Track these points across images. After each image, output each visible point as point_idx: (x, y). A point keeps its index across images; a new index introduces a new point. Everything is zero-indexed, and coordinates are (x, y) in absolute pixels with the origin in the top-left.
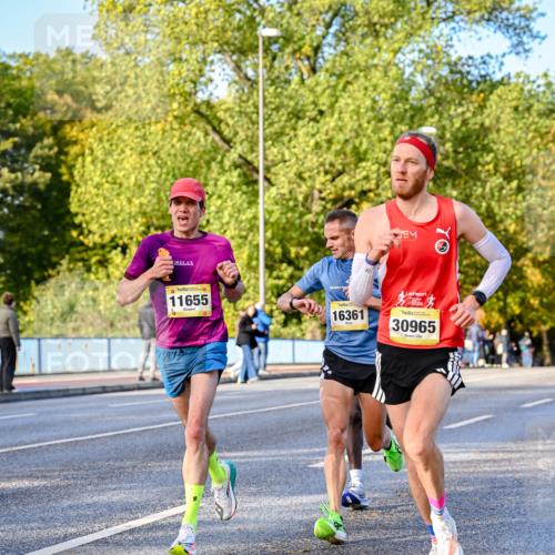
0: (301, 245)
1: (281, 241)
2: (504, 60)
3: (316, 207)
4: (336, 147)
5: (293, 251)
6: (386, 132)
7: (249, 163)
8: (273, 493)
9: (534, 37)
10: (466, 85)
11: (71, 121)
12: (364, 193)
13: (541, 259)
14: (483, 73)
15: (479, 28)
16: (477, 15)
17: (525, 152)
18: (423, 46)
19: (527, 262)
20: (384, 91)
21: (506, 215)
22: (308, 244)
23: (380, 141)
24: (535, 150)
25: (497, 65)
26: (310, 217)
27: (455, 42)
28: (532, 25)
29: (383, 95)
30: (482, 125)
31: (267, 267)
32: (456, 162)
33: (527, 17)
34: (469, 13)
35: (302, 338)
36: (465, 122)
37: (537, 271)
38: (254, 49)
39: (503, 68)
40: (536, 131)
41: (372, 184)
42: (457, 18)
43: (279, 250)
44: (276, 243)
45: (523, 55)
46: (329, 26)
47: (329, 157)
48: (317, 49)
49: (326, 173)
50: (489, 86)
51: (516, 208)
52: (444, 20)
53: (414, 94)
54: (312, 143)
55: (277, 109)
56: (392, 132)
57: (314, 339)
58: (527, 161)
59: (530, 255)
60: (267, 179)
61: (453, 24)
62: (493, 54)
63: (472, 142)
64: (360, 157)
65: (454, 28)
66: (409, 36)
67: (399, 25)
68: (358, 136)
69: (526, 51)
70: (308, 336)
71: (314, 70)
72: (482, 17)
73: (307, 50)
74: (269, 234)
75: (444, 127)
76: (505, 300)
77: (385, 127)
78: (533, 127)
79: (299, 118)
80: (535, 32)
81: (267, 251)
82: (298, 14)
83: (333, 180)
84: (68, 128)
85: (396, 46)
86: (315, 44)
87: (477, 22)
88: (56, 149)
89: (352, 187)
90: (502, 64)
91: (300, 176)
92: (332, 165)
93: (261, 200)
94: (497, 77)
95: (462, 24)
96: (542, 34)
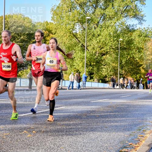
0: (94, 62)
1: (89, 62)
2: (137, 25)
3: (97, 55)
4: (101, 42)
5: (92, 64)
6: (112, 40)
7: (83, 45)
8: (81, 106)
9: (144, 21)
10: (129, 30)
11: (48, 36)
12: (107, 52)
13: (144, 67)
14: (132, 28)
15: (132, 19)
16: (132, 16)
17: (141, 44)
18: (120, 22)
19: (141, 68)
20: (111, 31)
21: (137, 57)
22: (95, 62)
23: (111, 41)
24: (143, 44)
25: (135, 27)
26: (96, 57)
27: (127, 21)
28: (143, 18)
29: (111, 32)
30: (132, 39)
31: (86, 67)
32: (127, 46)
33: (142, 17)
34: (130, 16)
35: (94, 82)
36: (128, 38)
37: (143, 70)
38: (85, 22)
39: (137, 27)
40: (143, 40)
41: (109, 50)
42: (128, 17)
43: (89, 64)
44: (88, 62)
45: (141, 25)
46: (101, 18)
47: (100, 44)
48: (98, 22)
49: (99, 48)
50: (134, 31)
51: (139, 56)
52: (125, 17)
53: (118, 32)
54: (96, 42)
55: (89, 34)
56: (113, 40)
57: (96, 82)
58: (141, 46)
59: (142, 66)
60: (87, 48)
61: (127, 18)
62: (134, 24)
63: (130, 42)
64: (106, 45)
65: (127, 19)
66: (117, 20)
67: (115, 17)
68: (106, 40)
69: (142, 24)
70: (95, 82)
71: (97, 26)
72: (133, 17)
73: (96, 22)
74: (87, 60)
75: (124, 39)
76: (136, 76)
77: (112, 39)
78: (142, 39)
79: (94, 36)
80: (144, 19)
81: (86, 64)
82: (95, 15)
83: (101, 49)
84: (47, 37)
85: (115, 22)
86: (98, 21)
87: (132, 18)
88: (44, 41)
89: (104, 51)
90: (136, 26)
91: (94, 48)
92: (100, 46)
93: (85, 53)
94: (136, 29)
95: (129, 18)
96: (145, 20)
